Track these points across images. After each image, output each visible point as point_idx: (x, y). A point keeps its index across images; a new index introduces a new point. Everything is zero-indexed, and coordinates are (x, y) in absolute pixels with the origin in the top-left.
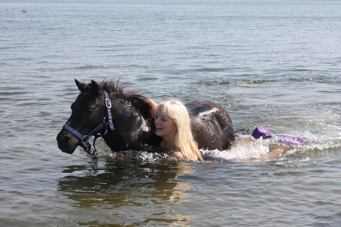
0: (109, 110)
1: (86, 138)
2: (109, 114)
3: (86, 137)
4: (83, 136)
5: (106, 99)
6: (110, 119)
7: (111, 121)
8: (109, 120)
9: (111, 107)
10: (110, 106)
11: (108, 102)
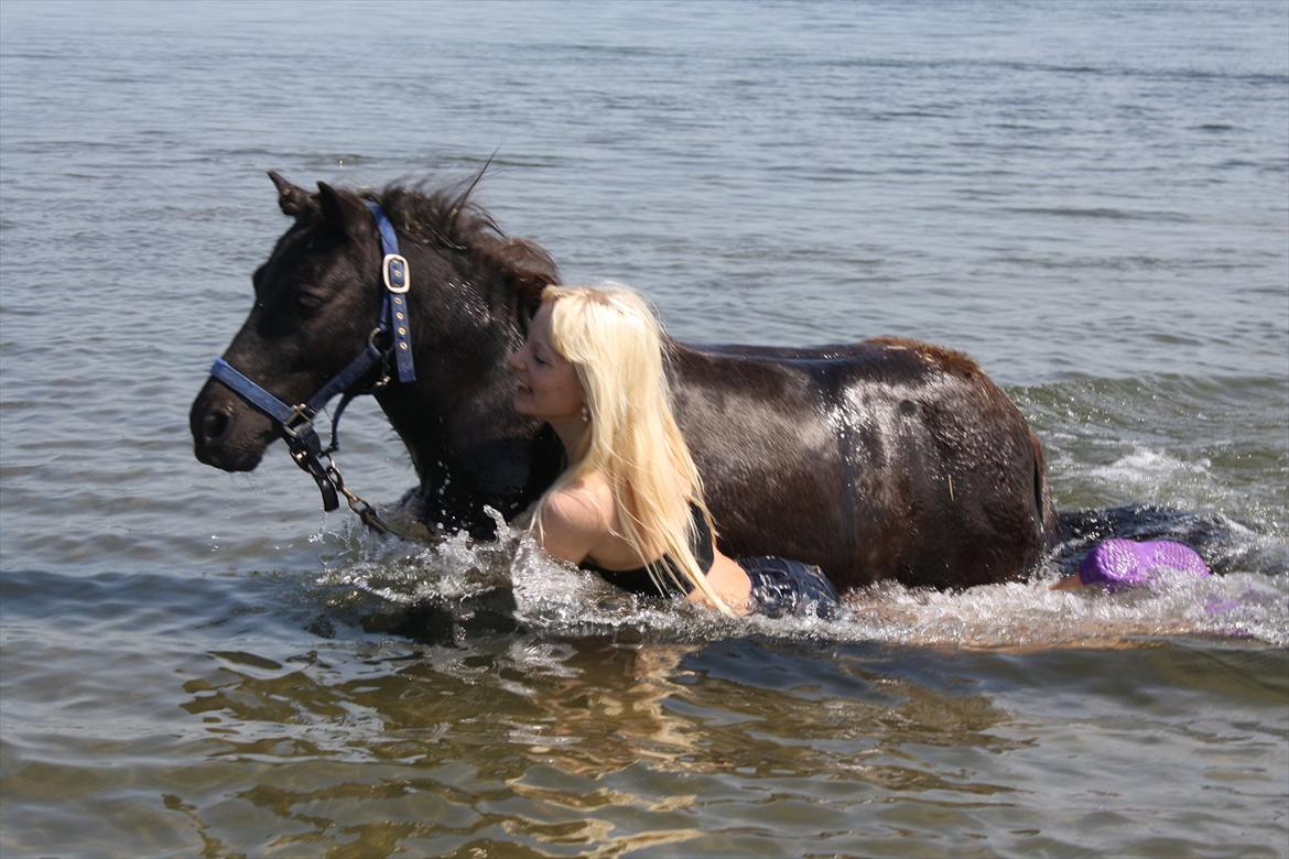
0: (398, 301)
1: (303, 415)
2: (400, 316)
3: (304, 411)
4: (290, 406)
5: (388, 257)
6: (401, 338)
7: (404, 346)
8: (397, 340)
9: (406, 288)
10: (401, 284)
11: (395, 268)
